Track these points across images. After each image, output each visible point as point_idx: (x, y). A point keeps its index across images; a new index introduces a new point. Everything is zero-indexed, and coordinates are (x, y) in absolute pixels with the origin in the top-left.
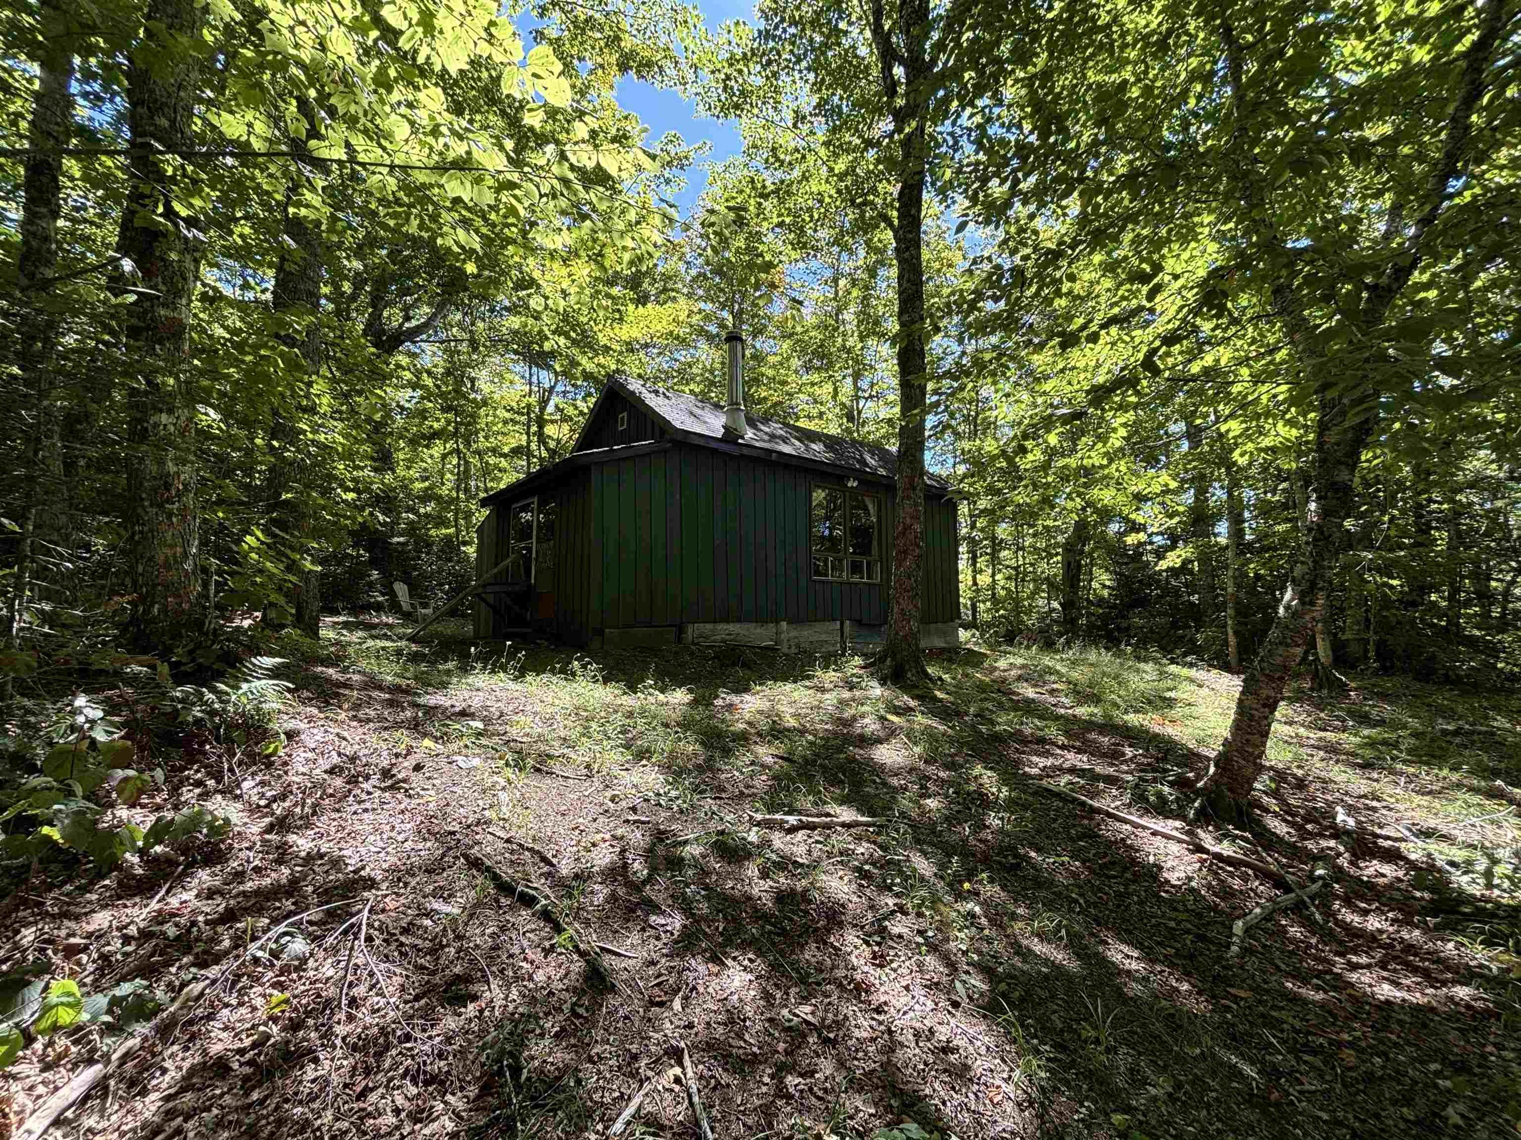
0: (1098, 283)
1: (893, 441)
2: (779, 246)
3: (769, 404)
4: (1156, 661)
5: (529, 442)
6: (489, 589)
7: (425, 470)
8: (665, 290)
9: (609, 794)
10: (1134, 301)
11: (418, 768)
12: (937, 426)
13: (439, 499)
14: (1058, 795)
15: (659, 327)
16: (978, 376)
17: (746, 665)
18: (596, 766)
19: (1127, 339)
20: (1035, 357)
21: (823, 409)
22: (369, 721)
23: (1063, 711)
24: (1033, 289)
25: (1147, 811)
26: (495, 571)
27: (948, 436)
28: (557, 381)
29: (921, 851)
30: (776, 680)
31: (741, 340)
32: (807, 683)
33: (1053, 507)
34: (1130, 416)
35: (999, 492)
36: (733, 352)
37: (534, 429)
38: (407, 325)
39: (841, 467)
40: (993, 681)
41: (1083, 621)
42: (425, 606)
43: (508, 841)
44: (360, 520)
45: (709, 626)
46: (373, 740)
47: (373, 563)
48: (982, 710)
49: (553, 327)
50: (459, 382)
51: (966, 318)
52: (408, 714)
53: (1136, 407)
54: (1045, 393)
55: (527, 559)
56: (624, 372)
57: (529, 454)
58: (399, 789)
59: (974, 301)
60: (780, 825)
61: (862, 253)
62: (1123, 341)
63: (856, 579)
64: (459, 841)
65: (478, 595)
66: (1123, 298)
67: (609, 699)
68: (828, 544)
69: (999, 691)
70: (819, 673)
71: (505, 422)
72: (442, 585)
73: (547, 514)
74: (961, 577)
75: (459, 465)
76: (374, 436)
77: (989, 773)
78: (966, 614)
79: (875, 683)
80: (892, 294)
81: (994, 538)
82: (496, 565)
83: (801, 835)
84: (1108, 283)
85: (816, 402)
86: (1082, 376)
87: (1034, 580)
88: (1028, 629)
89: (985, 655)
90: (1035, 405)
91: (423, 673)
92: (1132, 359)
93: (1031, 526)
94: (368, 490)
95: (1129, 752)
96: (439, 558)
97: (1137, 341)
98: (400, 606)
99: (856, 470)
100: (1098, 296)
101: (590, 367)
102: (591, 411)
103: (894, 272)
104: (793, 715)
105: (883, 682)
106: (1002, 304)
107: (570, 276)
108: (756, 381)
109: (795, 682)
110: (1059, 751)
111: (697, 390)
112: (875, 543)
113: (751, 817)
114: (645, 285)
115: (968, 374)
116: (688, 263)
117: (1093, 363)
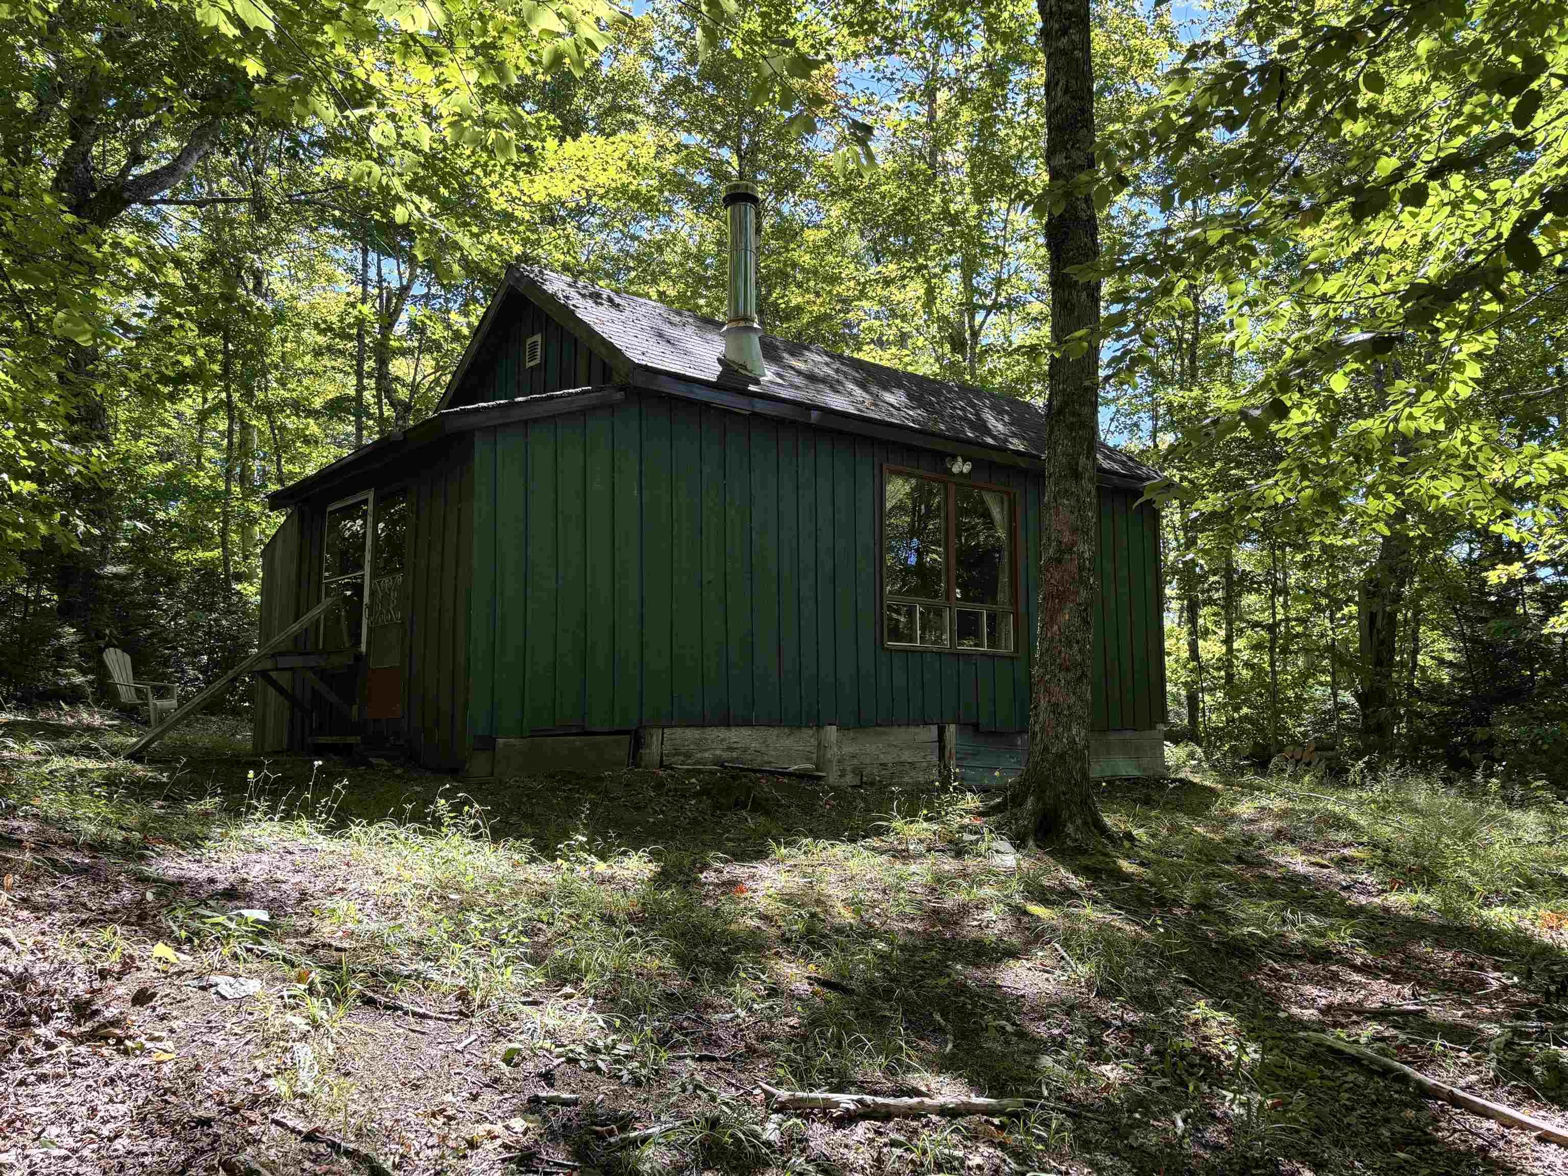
0: (1427, 91)
1: (1037, 387)
2: (826, 28)
3: (806, 319)
4: (1545, 807)
5: (360, 388)
6: (284, 662)
7: (168, 439)
8: (614, 109)
9: (502, 1047)
10: (1495, 125)
11: (142, 998)
12: (1120, 359)
13: (192, 492)
14: (1355, 1061)
15: (603, 179)
16: (1197, 266)
17: (760, 806)
18: (478, 996)
19: (1481, 195)
20: (1308, 231)
21: (907, 328)
22: (52, 908)
23: (1363, 900)
24: (1303, 103)
25: (1530, 1095)
26: (295, 627)
27: (1141, 380)
28: (413, 278)
29: (1092, 1164)
30: (816, 836)
31: (754, 200)
32: (875, 842)
33: (1342, 511)
34: (1489, 339)
35: (1239, 483)
36: (739, 227)
37: (370, 365)
38: (136, 171)
39: (939, 435)
40: (1227, 841)
41: (1400, 728)
42: (162, 693)
43: (310, 1137)
44: (43, 529)
45: (691, 734)
46: (58, 944)
47: (66, 612)
48: (1207, 894)
49: (407, 178)
50: (232, 279)
51: (1176, 158)
52: (126, 895)
53: (1499, 322)
54: (1325, 299)
55: (354, 607)
56: (536, 260)
57: (359, 410)
58: (106, 1038)
59: (1193, 127)
60: (825, 1111)
61: (978, 40)
62: (1475, 201)
63: (967, 646)
64: (217, 1136)
65: (264, 674)
66: (1474, 119)
67: (504, 868)
68: (914, 581)
69: (1240, 859)
70: (898, 824)
71: (318, 353)
72: (197, 654)
73: (392, 523)
74: (1168, 644)
75: (231, 431)
76: (71, 376)
77: (1221, 1016)
78: (1178, 715)
79: (1005, 846)
80: (1036, 117)
81: (1229, 570)
82: (297, 617)
83: (862, 1130)
84: (1442, 92)
85: (893, 314)
86: (1396, 267)
87: (1306, 651)
88: (1295, 742)
89: (1211, 790)
90: (1305, 320)
91: (157, 818)
92: (1491, 234)
93: (1298, 548)
94: (58, 473)
95: (1494, 979)
96: (191, 604)
97: (1501, 198)
98: (116, 694)
99: (969, 441)
100: (1426, 115)
101: (475, 253)
102: (476, 332)
103: (1039, 76)
104: (847, 903)
105: (1019, 842)
106: (1244, 131)
107: (439, 82)
108: (783, 277)
109: (852, 840)
110: (1356, 977)
111: (672, 293)
112: (1004, 579)
113: (769, 1095)
114: (578, 101)
115: (1178, 264)
116: (658, 59)
117: (1415, 242)
